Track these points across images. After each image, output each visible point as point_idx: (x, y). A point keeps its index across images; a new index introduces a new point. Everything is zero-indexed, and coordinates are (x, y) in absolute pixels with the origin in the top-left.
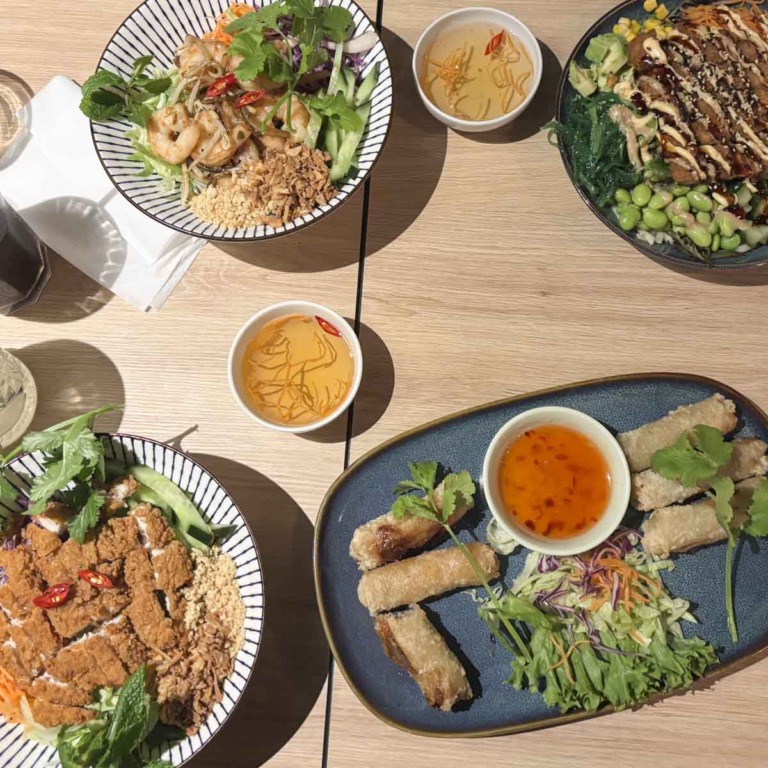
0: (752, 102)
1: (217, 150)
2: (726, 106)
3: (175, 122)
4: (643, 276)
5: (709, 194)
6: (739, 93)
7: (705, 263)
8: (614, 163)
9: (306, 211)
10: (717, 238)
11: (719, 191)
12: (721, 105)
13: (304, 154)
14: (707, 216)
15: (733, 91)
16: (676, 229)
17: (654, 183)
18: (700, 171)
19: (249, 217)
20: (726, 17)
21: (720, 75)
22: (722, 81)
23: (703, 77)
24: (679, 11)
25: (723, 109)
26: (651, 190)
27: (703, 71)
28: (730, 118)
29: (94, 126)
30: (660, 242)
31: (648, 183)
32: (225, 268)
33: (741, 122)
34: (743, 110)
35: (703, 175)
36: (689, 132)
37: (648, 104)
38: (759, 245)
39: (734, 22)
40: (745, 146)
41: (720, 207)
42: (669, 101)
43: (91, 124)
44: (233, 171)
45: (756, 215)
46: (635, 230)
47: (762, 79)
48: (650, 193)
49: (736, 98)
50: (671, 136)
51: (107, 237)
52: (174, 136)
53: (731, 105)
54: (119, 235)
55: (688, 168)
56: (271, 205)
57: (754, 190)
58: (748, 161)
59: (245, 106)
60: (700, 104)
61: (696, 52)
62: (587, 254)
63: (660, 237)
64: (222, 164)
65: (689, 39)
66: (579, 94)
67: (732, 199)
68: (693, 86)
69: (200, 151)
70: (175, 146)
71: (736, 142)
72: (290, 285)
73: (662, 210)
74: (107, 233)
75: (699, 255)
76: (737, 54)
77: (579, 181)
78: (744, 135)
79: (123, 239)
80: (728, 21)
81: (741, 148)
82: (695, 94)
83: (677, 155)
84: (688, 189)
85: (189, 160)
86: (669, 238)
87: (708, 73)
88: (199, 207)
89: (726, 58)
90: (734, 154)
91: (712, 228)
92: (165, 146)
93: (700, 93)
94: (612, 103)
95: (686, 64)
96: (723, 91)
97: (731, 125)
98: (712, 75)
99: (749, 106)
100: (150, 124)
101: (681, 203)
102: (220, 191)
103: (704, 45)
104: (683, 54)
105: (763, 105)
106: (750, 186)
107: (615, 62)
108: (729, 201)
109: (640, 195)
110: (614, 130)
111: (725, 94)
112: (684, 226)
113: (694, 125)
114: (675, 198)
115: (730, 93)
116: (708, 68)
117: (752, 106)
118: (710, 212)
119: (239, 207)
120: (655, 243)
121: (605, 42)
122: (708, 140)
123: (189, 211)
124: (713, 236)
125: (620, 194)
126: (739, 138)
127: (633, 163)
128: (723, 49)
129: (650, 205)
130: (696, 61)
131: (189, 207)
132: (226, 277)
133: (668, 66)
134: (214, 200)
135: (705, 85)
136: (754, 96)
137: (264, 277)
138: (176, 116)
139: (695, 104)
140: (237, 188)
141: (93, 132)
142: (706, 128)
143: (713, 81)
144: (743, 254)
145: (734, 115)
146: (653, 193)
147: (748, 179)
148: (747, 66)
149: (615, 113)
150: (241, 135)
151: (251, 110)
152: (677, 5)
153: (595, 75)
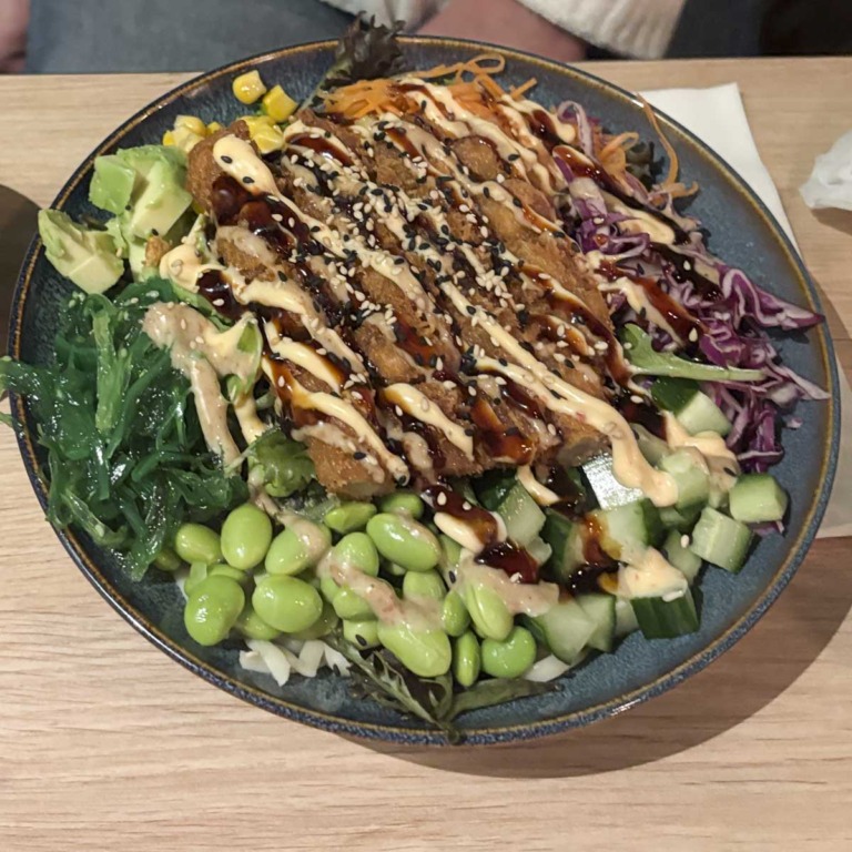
0: (505, 271)
2: (437, 283)
4: (291, 775)
5: (425, 517)
6: (465, 248)
7: (434, 728)
8: (161, 453)
10: (466, 646)
11: (453, 510)
12: (420, 277)
14: (431, 582)
15: (450, 247)
16: (352, 631)
17: (279, 501)
18: (386, 454)
20: (419, 97)
21: (413, 212)
22: (416, 225)
23: (366, 216)
24: (317, 100)
25: (426, 289)
26: (273, 520)
27: (366, 202)
28: (453, 310)
30: (309, 671)
31: (262, 502)
33: (481, 318)
34: (483, 291)
35: (396, 465)
36: (344, 351)
37: (236, 292)
38: (590, 653)
39: (440, 106)
40: (500, 381)
41: (464, 554)
42: (283, 277)
45: (566, 568)
46: (236, 641)
47: (519, 213)
48: (267, 529)
49: (460, 262)
50: (299, 368)
53: (449, 278)
55: (352, 448)
57: (550, 497)
58: (516, 418)
60: (366, 280)
61: (346, 162)
62: (132, 722)
63: (311, 657)
65: (328, 135)
66: (80, 290)
67: (488, 527)
68: (346, 238)
71: (477, 372)
73: (307, 574)
75: (415, 705)
76: (451, 164)
77: (63, 510)
78: (494, 351)
80: (424, 104)
81: (490, 386)
82: (352, 259)
83: (320, 416)
84: (367, 508)
86: (336, 659)
87: (380, 205)
89: (421, 173)
90: (474, 403)
91: (447, 616)
93: (362, 253)
94: (152, 301)
95: (323, 191)
96: (424, 247)
97: (455, 329)
98: (388, 209)
99: (497, 279)
101: (352, 552)
103: (370, 152)
104: (316, 170)
105: (533, 275)
106: (533, 487)
107: (158, 205)
108: (481, 536)
109: (241, 536)
110: (159, 368)
111: (431, 254)
112: (371, 617)
113: (361, 335)
114: (336, 538)
115: (442, 251)
116: (376, 193)
117: (505, 280)
118: (437, 570)
120: (295, 677)
121: (132, 163)
122: (398, 372)
124: (453, 641)
125: (189, 540)
126: (483, 361)
127: (216, 450)
128: (412, 152)
129: (269, 565)
130: (348, 181)
133: (278, 197)
135: (374, 232)
136: (507, 256)
139: (355, 281)
142: (391, 337)
143: (396, 225)
144: (550, 686)
145: (461, 303)
146: (277, 529)
147: (526, 469)
148: (477, 189)
149: (159, 324)
152: (313, 87)
153: (120, 244)
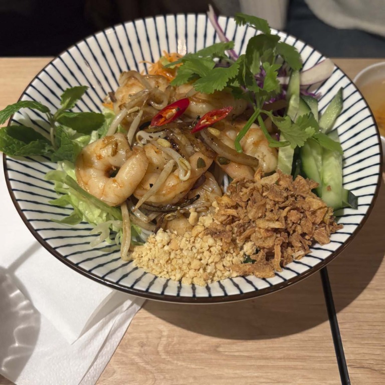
1: (172, 182)
3: (115, 153)
9: (302, 253)
13: (281, 183)
19: (220, 266)
29: (8, 162)
32: (164, 341)
43: (5, 160)
44: (191, 209)
51: (14, 309)
52: (111, 172)
54: (31, 306)
56: (248, 248)
59: (206, 127)
64: (176, 200)
69: (148, 186)
70: (115, 181)
72: (249, 357)
74: (16, 304)
79: (36, 312)
85: (131, 200)
88: (145, 259)
92: (101, 184)
100: (80, 160)
102: (173, 236)
119: (206, 254)
123: (133, 265)
131: (131, 261)
132: (167, 353)
134: (166, 248)
137: (215, 350)
138: (117, 145)
140: (199, 228)
141: (6, 168)
150: (201, 163)
151: (214, 132)
